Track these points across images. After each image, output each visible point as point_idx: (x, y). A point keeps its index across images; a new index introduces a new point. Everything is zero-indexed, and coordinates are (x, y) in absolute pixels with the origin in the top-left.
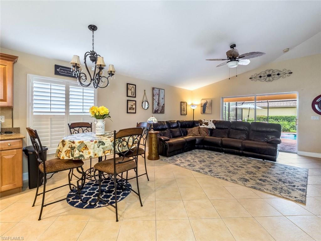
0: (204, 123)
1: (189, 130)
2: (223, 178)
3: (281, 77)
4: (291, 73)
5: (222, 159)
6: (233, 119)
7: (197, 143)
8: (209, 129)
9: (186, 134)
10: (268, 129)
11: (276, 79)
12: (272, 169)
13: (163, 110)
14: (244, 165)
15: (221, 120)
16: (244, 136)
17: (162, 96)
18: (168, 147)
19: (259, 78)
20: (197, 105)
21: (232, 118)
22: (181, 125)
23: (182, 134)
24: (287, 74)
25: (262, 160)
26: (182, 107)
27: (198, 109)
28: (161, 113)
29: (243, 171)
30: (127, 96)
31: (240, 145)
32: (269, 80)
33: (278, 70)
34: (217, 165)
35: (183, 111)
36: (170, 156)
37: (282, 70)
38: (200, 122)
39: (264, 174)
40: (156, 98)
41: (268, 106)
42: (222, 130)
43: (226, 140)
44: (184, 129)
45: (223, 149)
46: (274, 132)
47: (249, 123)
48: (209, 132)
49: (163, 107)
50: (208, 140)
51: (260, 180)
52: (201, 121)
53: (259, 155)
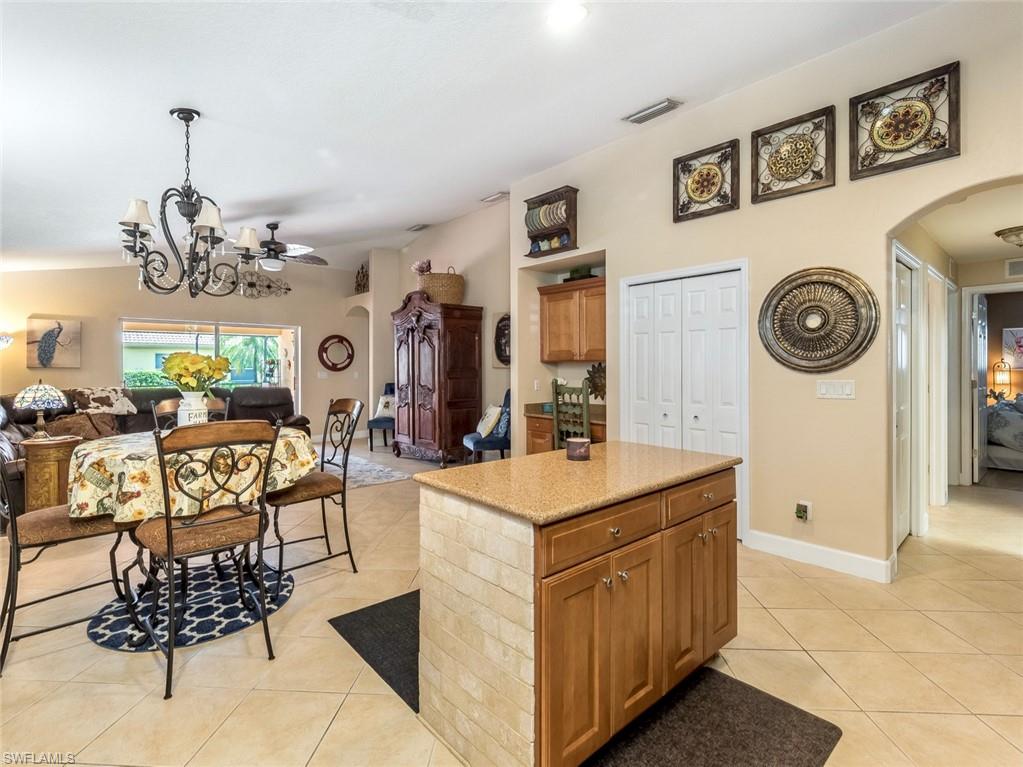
0: (94, 400)
3: (274, 295)
4: (290, 289)
8: (118, 416)
24: (283, 291)
27: (14, 354)
32: (252, 295)
37: (275, 280)
52: (80, 394)
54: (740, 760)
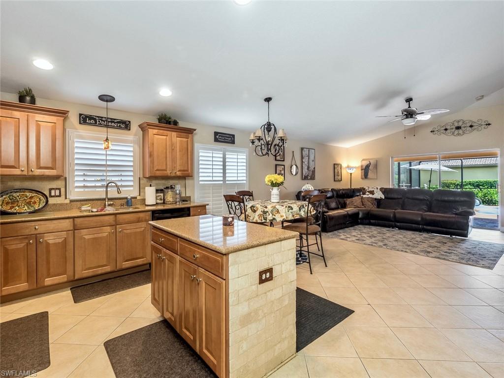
0: (368, 192)
1: (348, 201)
2: (402, 251)
3: (476, 130)
4: (489, 124)
5: (397, 235)
6: (405, 186)
7: (360, 216)
8: (376, 199)
9: (344, 206)
10: (458, 199)
11: (468, 132)
12: (461, 244)
13: (313, 176)
14: (426, 240)
15: (391, 187)
16: (424, 207)
17: (312, 158)
18: (328, 220)
19: (445, 131)
20: (355, 168)
21: (404, 184)
22: (337, 194)
23: (340, 207)
24: (483, 127)
25: (449, 236)
26: (335, 170)
27: (357, 173)
28: (311, 179)
29: (425, 245)
30: (276, 160)
31: (420, 219)
32: (459, 134)
33: (471, 121)
34: (391, 240)
35: (337, 177)
36: (330, 232)
37: (476, 121)
38: (362, 190)
39: (450, 248)
40: (305, 160)
41: (462, 165)
42: (394, 200)
43: (400, 212)
44: (341, 200)
45: (396, 223)
46: (465, 201)
47: (431, 191)
48: (376, 203)
49: (314, 172)
50: (375, 213)
51: (446, 252)
52: (364, 189)
53: (444, 229)
54: (149, 370)
